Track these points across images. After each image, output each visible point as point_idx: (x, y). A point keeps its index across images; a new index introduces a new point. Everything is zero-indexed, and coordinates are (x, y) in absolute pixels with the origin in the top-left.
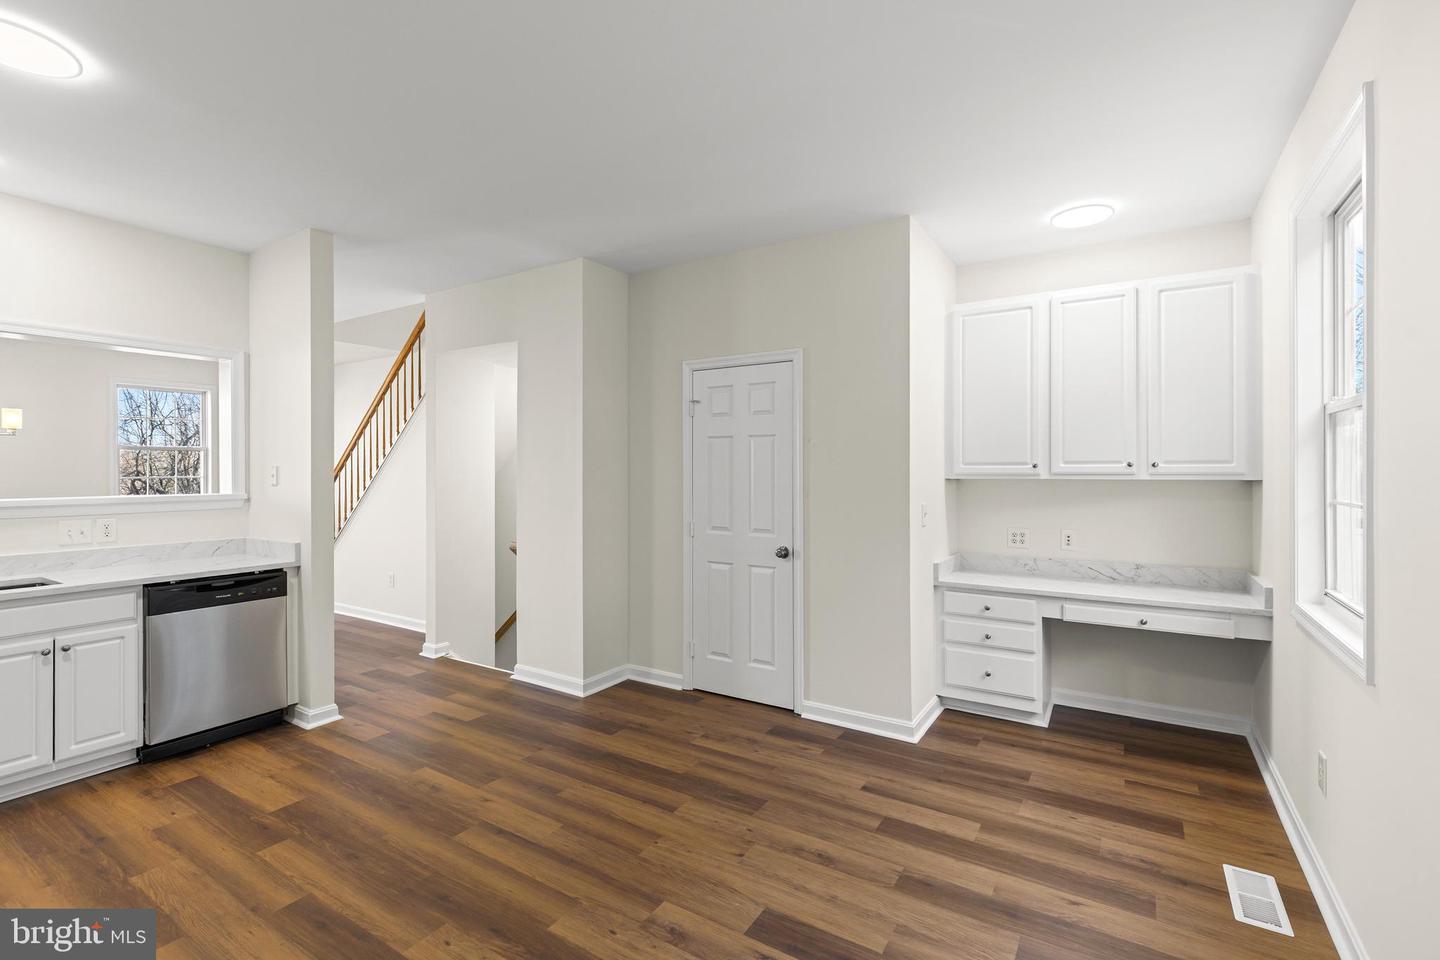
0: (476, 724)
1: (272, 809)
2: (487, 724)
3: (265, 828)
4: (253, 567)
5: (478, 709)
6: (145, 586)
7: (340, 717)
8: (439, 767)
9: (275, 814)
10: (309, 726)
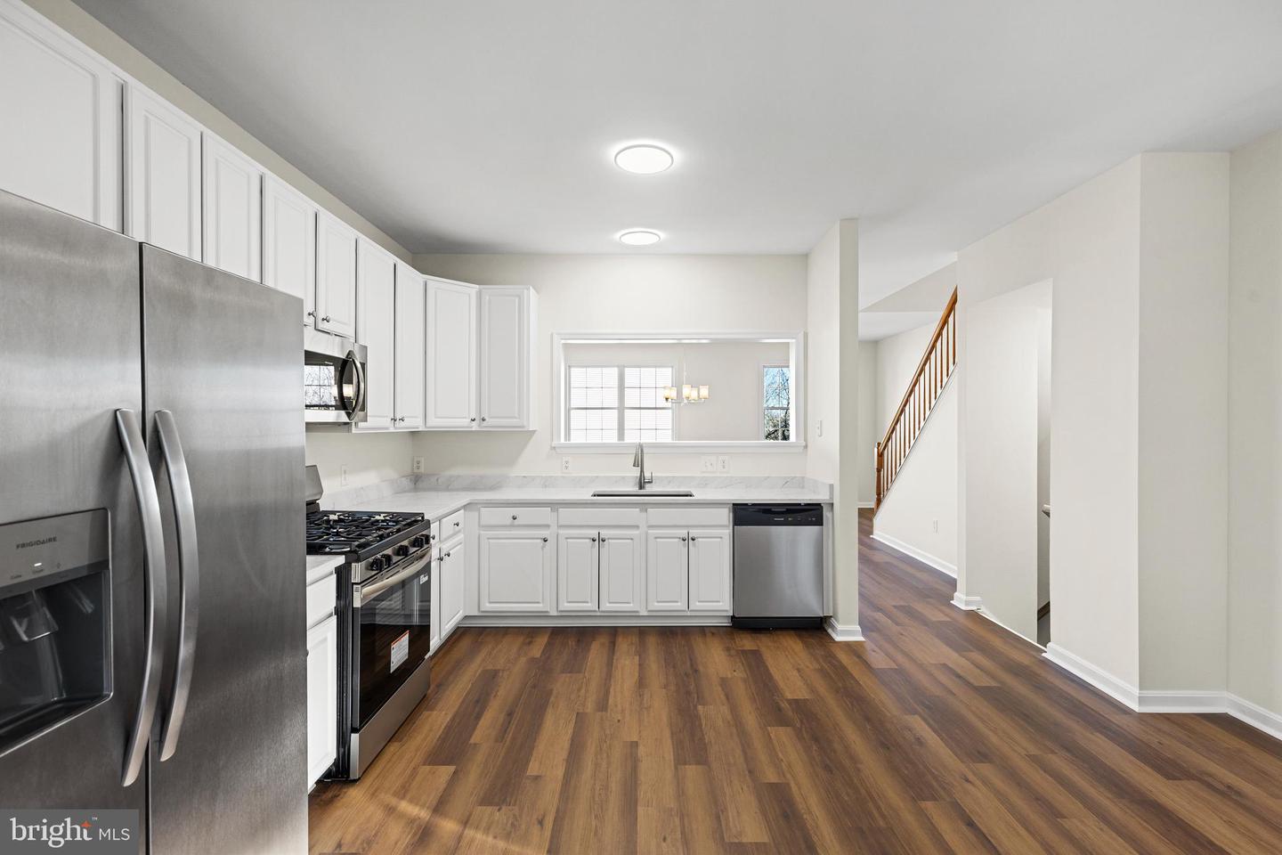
0: (983, 692)
1: (789, 696)
2: (998, 698)
3: (780, 709)
4: (800, 500)
5: (993, 677)
6: (734, 504)
7: (862, 639)
8: (932, 722)
9: (790, 702)
10: (838, 638)
